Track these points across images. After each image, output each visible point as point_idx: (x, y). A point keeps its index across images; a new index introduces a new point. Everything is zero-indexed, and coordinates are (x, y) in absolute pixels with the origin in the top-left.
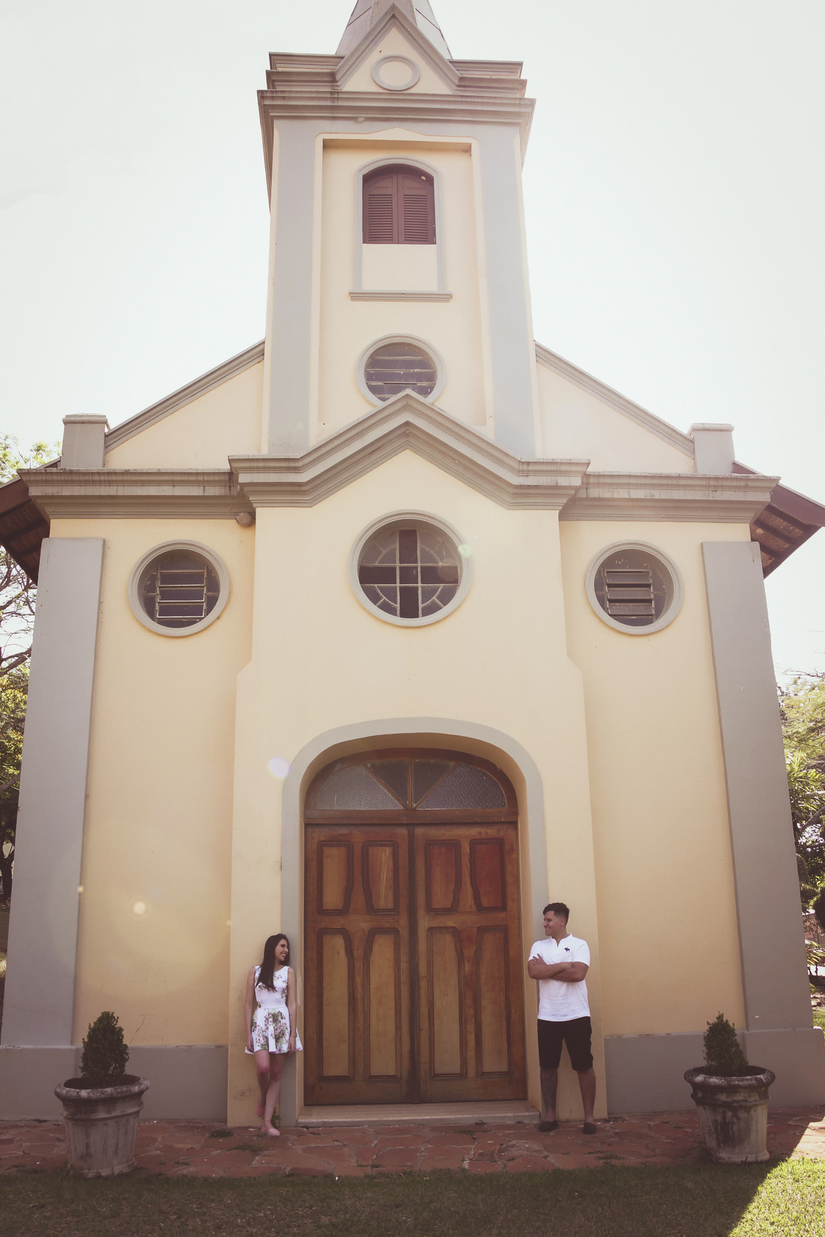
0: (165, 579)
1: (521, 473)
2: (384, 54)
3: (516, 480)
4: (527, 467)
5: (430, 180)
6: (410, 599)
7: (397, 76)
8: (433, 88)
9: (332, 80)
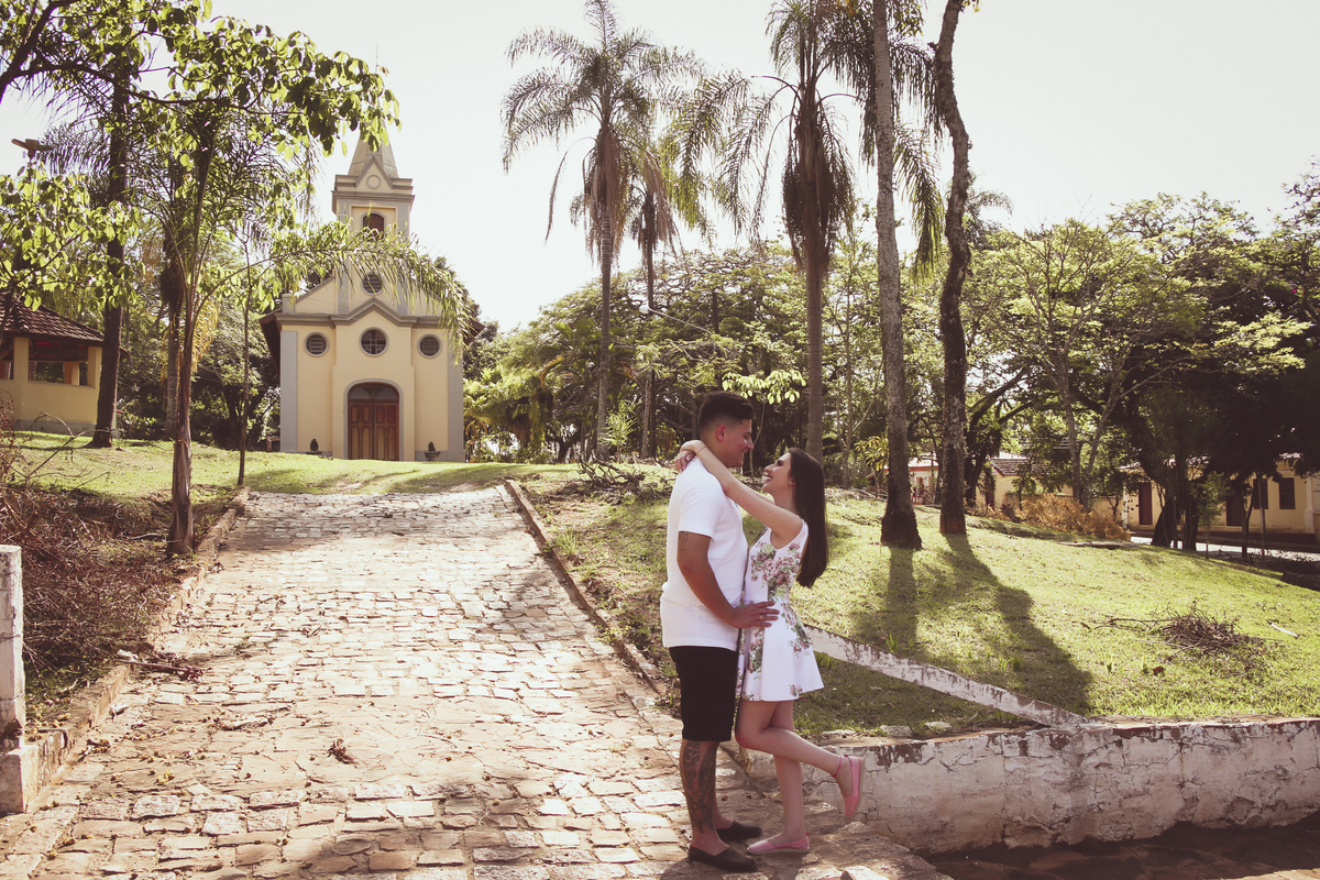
0: (312, 341)
2: (370, 174)
3: (400, 320)
5: (384, 219)
6: (374, 348)
7: (374, 182)
8: (385, 188)
9: (354, 185)
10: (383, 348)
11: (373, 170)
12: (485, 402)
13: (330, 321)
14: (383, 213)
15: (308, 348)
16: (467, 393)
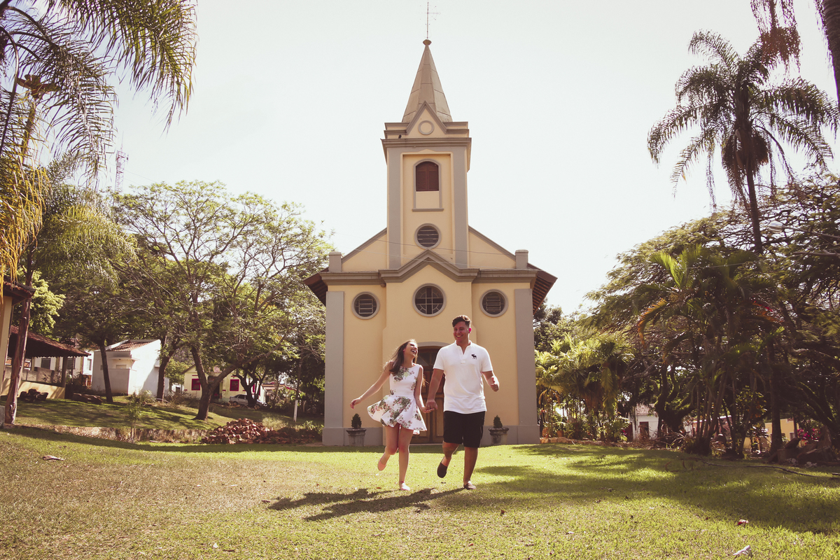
0: (361, 302)
1: (460, 272)
2: (423, 120)
3: (458, 274)
4: (461, 271)
5: (437, 166)
6: (429, 307)
7: (426, 128)
8: (439, 133)
9: (405, 132)
10: (440, 307)
11: (426, 115)
12: (556, 372)
13: (380, 279)
14: (438, 161)
15: (357, 310)
16: (538, 363)
